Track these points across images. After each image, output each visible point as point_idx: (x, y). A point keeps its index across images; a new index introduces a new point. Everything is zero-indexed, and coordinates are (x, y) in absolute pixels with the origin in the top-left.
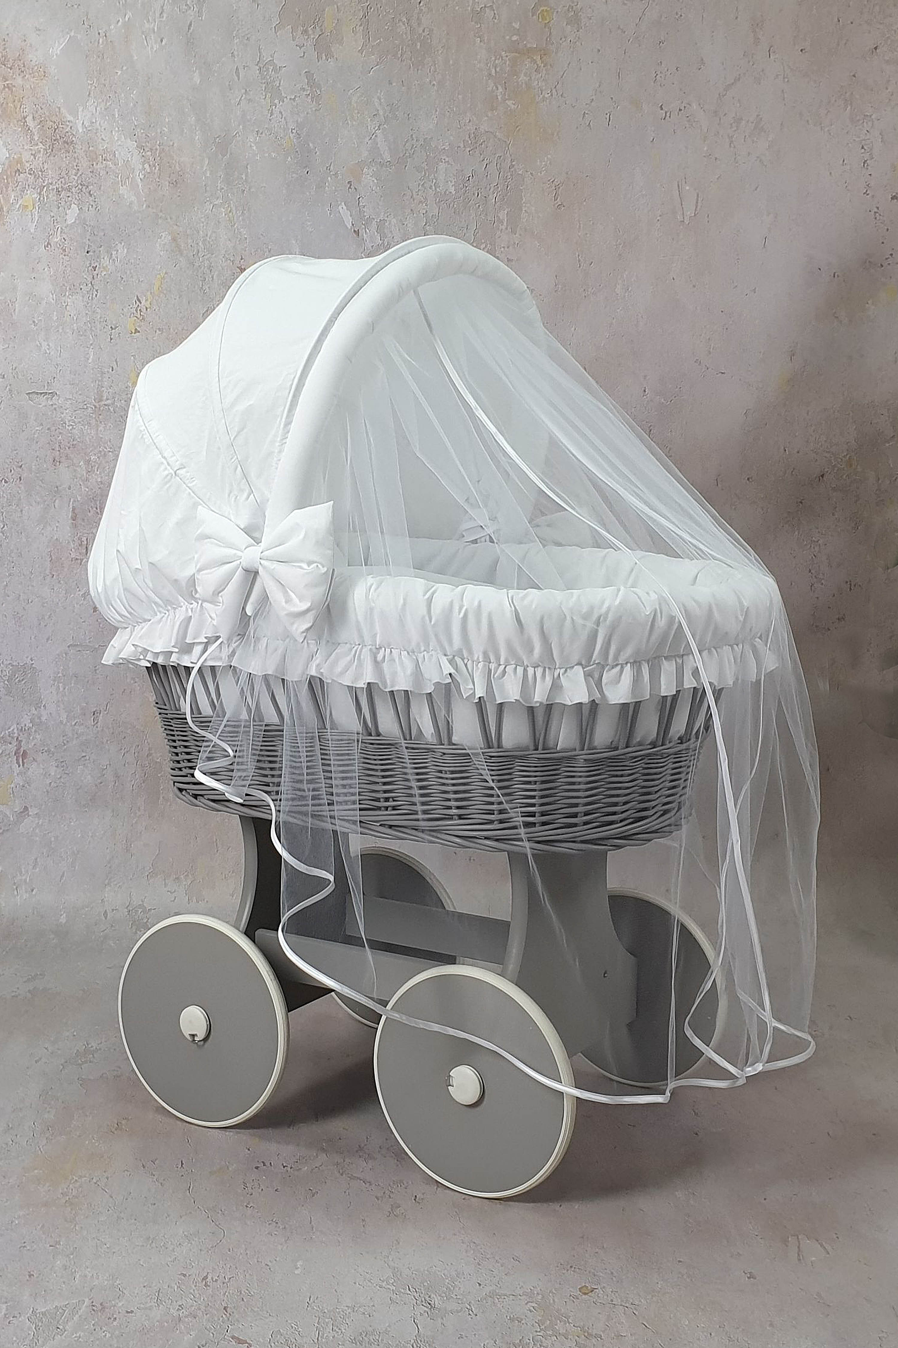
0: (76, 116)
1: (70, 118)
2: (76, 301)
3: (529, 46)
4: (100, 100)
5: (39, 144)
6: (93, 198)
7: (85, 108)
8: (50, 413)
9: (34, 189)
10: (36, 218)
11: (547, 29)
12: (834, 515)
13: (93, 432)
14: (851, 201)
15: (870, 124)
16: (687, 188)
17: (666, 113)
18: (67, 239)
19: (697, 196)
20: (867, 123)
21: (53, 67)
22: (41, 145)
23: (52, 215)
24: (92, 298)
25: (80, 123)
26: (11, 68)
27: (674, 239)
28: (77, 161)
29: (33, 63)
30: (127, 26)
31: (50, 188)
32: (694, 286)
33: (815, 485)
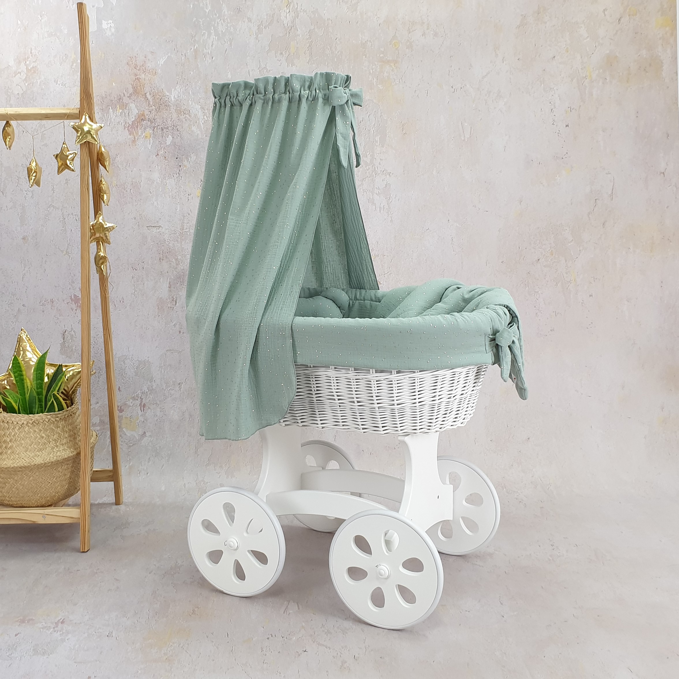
0: (171, 93)
1: (168, 94)
2: (171, 182)
3: (388, 59)
4: (183, 86)
6: (179, 132)
7: (175, 89)
8: (158, 236)
9: (150, 128)
10: (152, 142)
11: (397, 51)
12: (545, 279)
13: (179, 245)
14: (546, 128)
15: (553, 92)
16: (466, 124)
17: (454, 89)
18: (167, 152)
19: (471, 128)
20: (552, 92)
21: (159, 70)
22: (153, 107)
23: (159, 140)
24: (179, 180)
25: (173, 96)
26: (139, 70)
27: (460, 148)
28: (171, 114)
29: (150, 68)
30: (196, 51)
31: (158, 128)
32: (471, 170)
33: (535, 265)
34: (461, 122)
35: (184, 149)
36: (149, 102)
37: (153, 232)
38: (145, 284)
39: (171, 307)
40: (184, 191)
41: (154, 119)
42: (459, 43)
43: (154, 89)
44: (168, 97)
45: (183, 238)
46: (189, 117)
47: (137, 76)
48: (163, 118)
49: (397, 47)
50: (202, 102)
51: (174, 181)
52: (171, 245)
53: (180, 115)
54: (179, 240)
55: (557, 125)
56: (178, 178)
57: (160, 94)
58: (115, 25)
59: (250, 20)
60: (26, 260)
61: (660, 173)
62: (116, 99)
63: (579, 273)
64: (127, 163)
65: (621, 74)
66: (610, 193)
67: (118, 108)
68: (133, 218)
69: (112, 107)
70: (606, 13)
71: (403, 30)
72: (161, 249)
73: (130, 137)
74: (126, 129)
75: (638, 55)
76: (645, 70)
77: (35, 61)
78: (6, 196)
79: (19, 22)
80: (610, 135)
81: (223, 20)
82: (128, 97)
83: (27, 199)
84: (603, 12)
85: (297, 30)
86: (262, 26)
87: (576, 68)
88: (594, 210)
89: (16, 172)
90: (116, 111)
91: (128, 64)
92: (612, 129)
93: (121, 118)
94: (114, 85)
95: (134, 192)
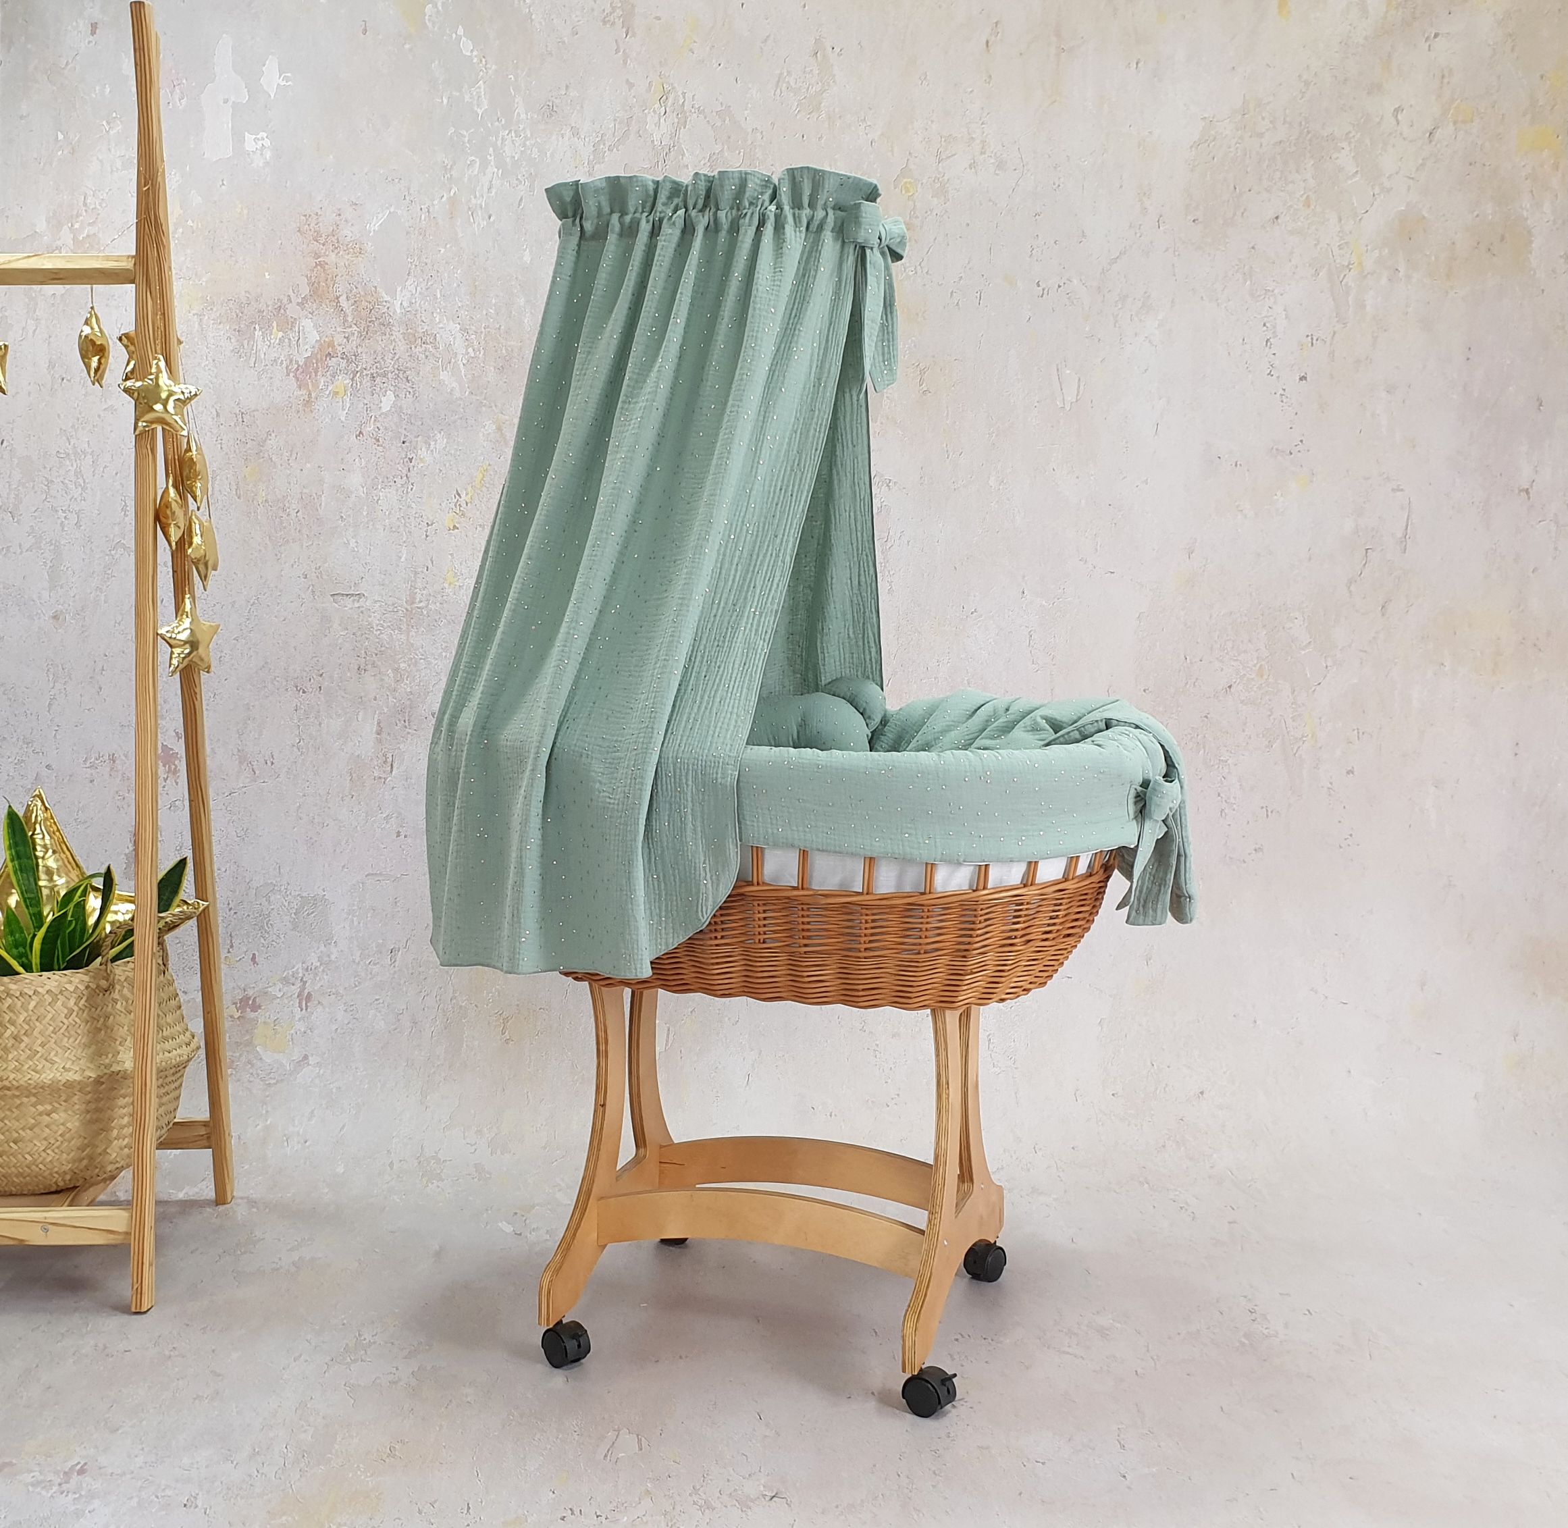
0: (394, 296)
1: (387, 298)
2: (388, 495)
4: (421, 280)
5: (353, 326)
6: (410, 384)
7: (404, 287)
8: (356, 616)
9: (346, 374)
10: (348, 405)
11: (911, 203)
12: (1244, 731)
13: (403, 637)
14: (1252, 383)
15: (1272, 299)
16: (1068, 372)
17: (1043, 290)
18: (381, 428)
19: (1079, 380)
20: (1269, 298)
21: (370, 244)
22: (355, 328)
23: (366, 402)
24: (407, 492)
25: (398, 303)
26: (324, 245)
27: (1052, 427)
28: (394, 344)
29: (348, 239)
30: (453, 201)
31: (365, 372)
32: (1077, 477)
33: (1221, 698)
34: (1057, 365)
35: (420, 423)
36: (345, 316)
37: (345, 607)
38: (322, 725)
39: (380, 778)
40: (417, 516)
41: (355, 355)
42: (1054, 184)
43: (356, 288)
44: (388, 305)
45: (412, 621)
46: (434, 351)
47: (319, 257)
48: (375, 352)
49: (910, 194)
50: (464, 317)
51: (395, 492)
52: (384, 636)
53: (413, 346)
54: (404, 627)
55: (1278, 377)
56: (406, 487)
57: (369, 298)
58: (273, 144)
59: (576, 132)
60: (58, 666)
61: (1521, 491)
62: (270, 308)
63: (1323, 720)
64: (291, 451)
65: (1433, 258)
66: (1400, 535)
67: (275, 328)
68: (302, 577)
69: (262, 326)
70: (1399, 117)
71: (924, 156)
72: (362, 645)
73: (301, 393)
74: (292, 375)
75: (1476, 213)
76: (1489, 250)
77: (94, 222)
78: (18, 522)
79: (61, 137)
80: (1404, 401)
81: (515, 132)
82: (298, 304)
83: (66, 529)
84: (1393, 114)
85: (683, 155)
86: (604, 145)
87: (1328, 244)
88: (1361, 574)
89: (45, 468)
90: (271, 334)
91: (299, 231)
92: (1409, 387)
93: (280, 350)
94: (267, 277)
95: (305, 517)
